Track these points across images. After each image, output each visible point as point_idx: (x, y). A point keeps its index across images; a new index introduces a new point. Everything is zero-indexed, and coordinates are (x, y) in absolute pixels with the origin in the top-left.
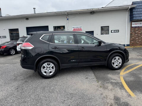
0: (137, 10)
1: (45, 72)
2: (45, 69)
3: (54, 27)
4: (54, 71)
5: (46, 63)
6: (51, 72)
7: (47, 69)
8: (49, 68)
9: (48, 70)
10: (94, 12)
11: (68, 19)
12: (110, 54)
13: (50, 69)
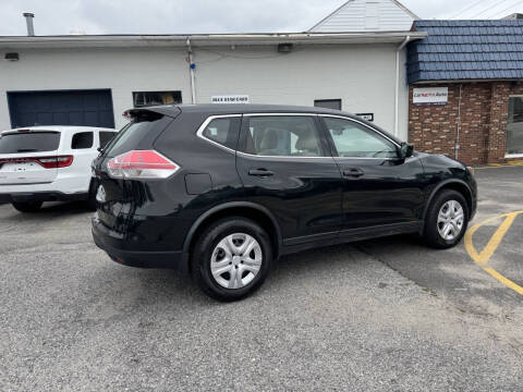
0: (427, 49)
1: (226, 276)
2: (226, 260)
3: (134, 93)
4: (257, 269)
5: (230, 238)
6: (246, 273)
7: (230, 263)
8: (241, 255)
9: (236, 267)
10: (290, 45)
11: (193, 66)
12: (435, 191)
13: (242, 262)
